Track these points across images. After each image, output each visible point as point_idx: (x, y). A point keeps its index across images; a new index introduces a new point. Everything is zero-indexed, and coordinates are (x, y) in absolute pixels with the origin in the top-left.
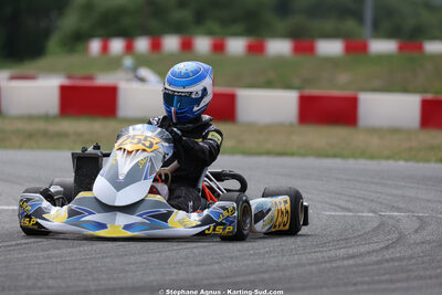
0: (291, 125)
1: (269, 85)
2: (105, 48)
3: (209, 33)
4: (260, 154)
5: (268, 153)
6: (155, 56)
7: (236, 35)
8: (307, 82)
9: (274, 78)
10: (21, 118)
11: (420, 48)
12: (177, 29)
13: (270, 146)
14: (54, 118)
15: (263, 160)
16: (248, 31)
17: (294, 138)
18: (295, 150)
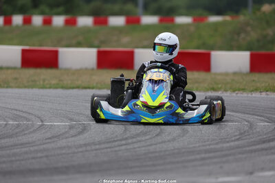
0: (93, 69)
1: (79, 45)
3: (42, 13)
4: (73, 88)
5: (78, 87)
6: (7, 27)
7: (59, 14)
8: (103, 43)
9: (82, 41)
11: (172, 20)
12: (22, 10)
13: (79, 83)
15: (75, 91)
16: (66, 12)
17: (94, 77)
18: (95, 85)
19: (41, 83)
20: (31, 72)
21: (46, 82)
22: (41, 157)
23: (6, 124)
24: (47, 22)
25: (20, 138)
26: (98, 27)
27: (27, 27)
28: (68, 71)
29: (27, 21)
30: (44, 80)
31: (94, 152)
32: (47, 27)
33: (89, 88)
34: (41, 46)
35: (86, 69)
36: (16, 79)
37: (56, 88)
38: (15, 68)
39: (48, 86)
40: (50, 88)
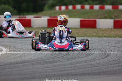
0: (112, 29)
1: (106, 18)
2: (60, 9)
3: (89, 4)
4: (103, 37)
5: (105, 37)
6: (74, 10)
7: (96, 4)
8: (116, 17)
10: (37, 28)
12: (80, 3)
13: (105, 35)
14: (46, 28)
16: (100, 3)
17: (112, 32)
18: (113, 35)
19: (89, 35)
20: (84, 30)
21: (91, 34)
22: (89, 68)
23: (73, 53)
24: (92, 8)
25: (80, 59)
26: (114, 10)
27: (83, 10)
28: (101, 29)
29: (83, 7)
30: (90, 34)
31: (112, 65)
32: (91, 10)
33: (110, 37)
34: (89, 18)
35: (109, 28)
36: (77, 33)
37: (95, 37)
38: (77, 28)
39: (92, 36)
40: (93, 37)
